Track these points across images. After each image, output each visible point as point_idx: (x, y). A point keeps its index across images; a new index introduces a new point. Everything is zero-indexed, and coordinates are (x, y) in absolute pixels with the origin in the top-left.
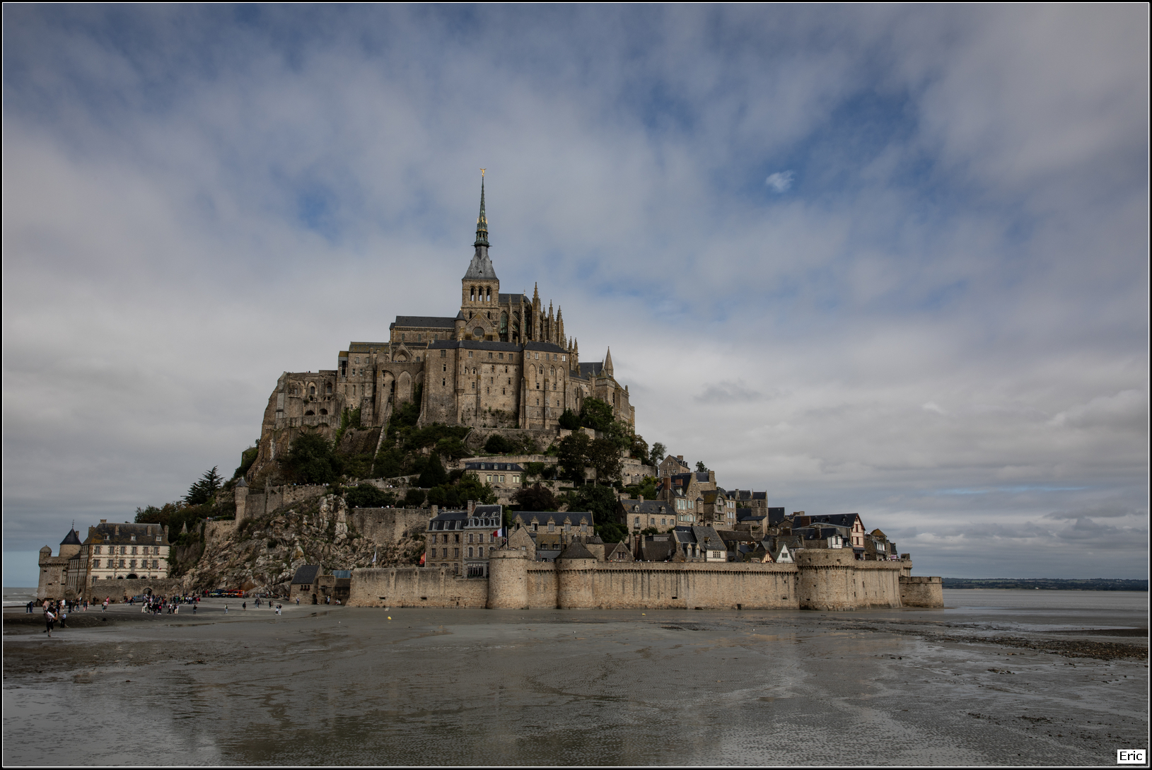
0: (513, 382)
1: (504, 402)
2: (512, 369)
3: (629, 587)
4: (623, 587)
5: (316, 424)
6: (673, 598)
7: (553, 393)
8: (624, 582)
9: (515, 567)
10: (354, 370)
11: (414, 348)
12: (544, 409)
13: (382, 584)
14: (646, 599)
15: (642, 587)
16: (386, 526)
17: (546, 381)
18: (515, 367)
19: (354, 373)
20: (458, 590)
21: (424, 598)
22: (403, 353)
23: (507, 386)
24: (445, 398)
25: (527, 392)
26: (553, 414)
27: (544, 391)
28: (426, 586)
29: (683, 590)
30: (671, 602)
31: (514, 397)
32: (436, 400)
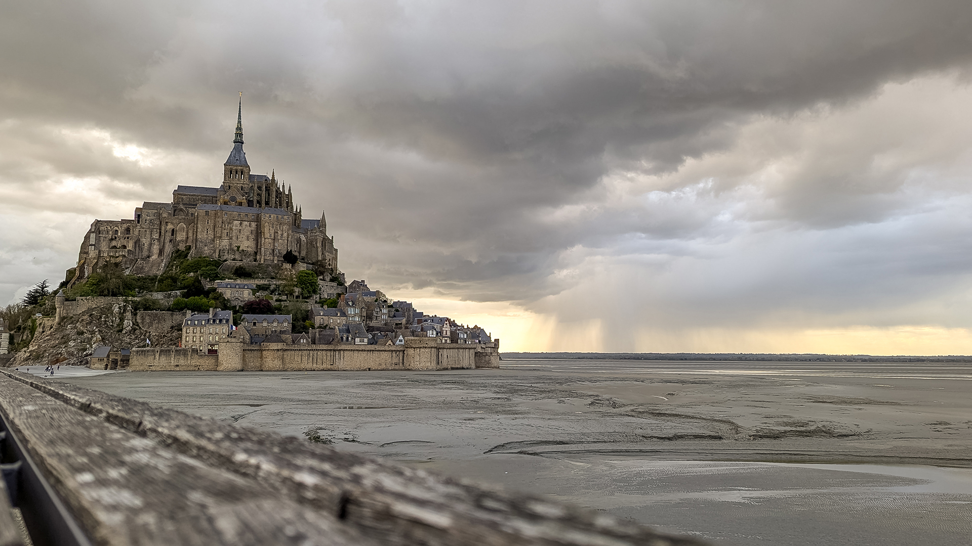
0: (254, 232)
1: (247, 245)
2: (254, 224)
3: (305, 359)
4: (301, 359)
5: (117, 255)
6: (331, 365)
7: (280, 240)
8: (302, 355)
9: (234, 348)
10: (146, 220)
11: (189, 208)
12: (273, 251)
13: (151, 358)
14: (315, 365)
15: (313, 359)
16: (158, 323)
17: (276, 232)
18: (256, 223)
19: (146, 223)
20: (199, 361)
21: (178, 366)
22: (181, 210)
23: (250, 235)
24: (207, 241)
25: (263, 239)
26: (280, 253)
27: (274, 239)
28: (179, 358)
29: (337, 360)
30: (329, 367)
31: (255, 242)
32: (201, 242)
